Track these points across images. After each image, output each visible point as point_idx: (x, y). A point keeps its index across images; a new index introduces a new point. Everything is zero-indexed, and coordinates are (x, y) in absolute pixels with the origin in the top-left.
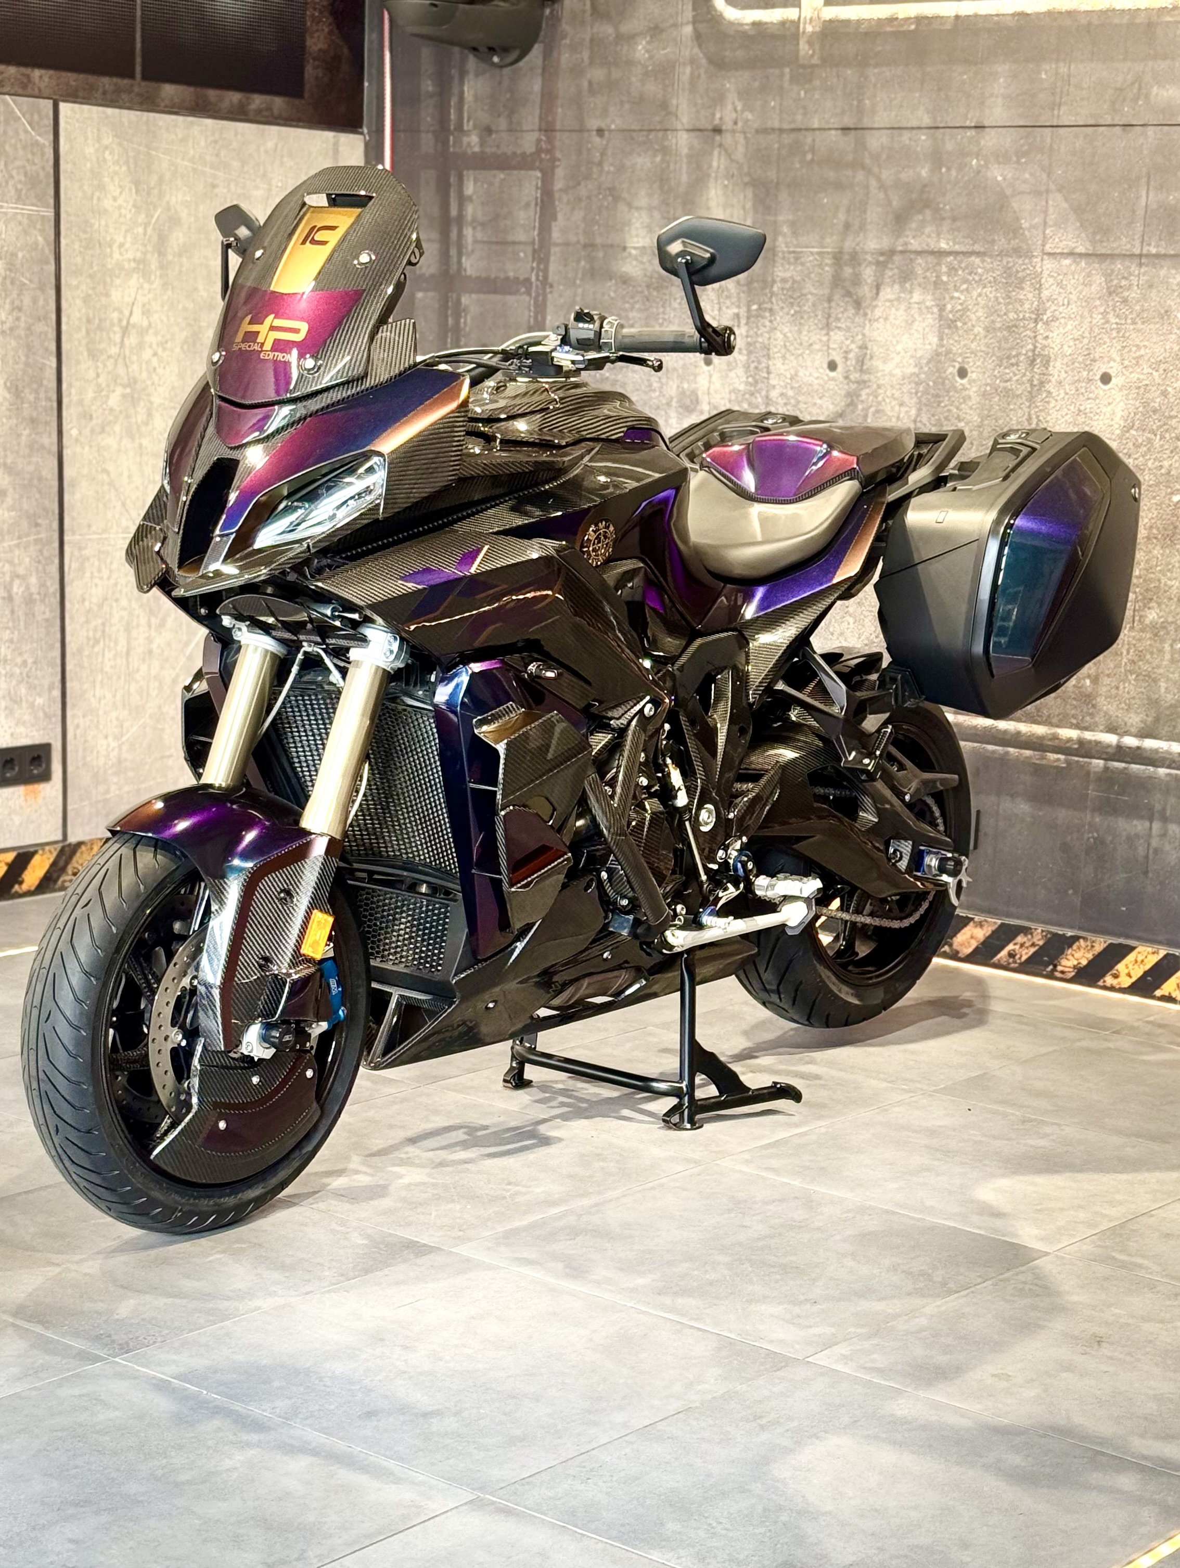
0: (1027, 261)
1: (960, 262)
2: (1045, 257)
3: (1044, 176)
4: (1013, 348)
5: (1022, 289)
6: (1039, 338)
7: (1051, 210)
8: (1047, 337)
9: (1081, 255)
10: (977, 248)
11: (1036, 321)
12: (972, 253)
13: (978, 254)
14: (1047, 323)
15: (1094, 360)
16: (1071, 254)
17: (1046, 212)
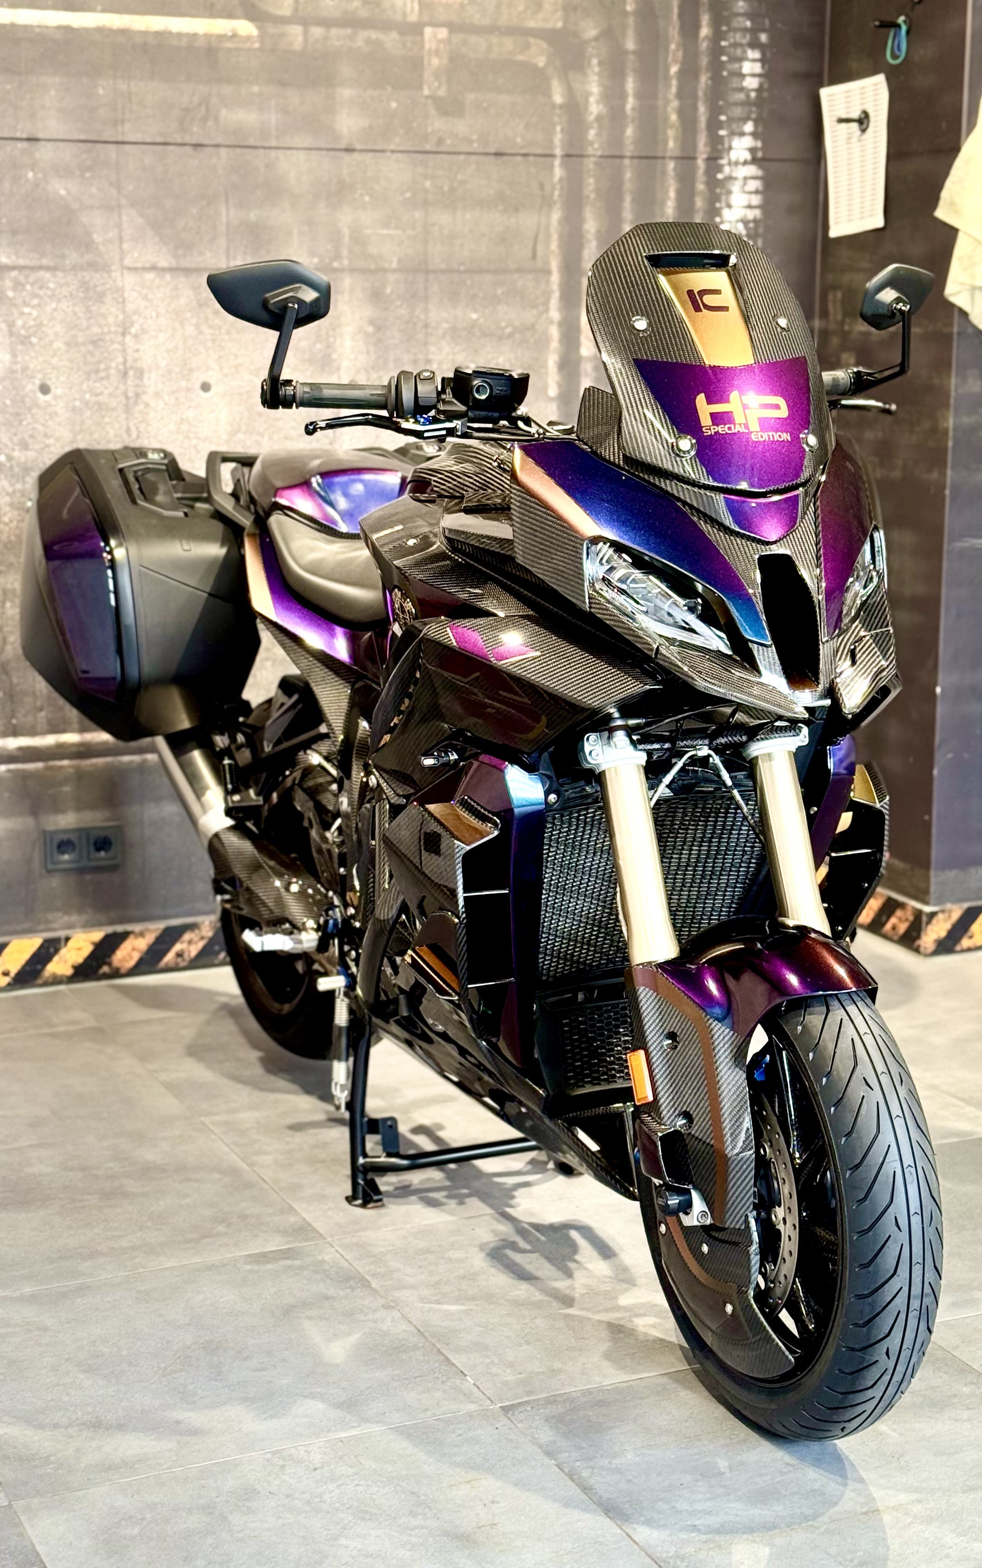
0: (105, 275)
1: (27, 277)
2: (126, 271)
3: (114, 191)
4: (99, 362)
5: (103, 303)
6: (129, 351)
7: (125, 225)
8: (137, 350)
9: (164, 269)
10: (45, 262)
11: (123, 334)
12: (41, 268)
13: (47, 268)
14: (136, 336)
15: (191, 370)
16: (154, 268)
17: (119, 227)
